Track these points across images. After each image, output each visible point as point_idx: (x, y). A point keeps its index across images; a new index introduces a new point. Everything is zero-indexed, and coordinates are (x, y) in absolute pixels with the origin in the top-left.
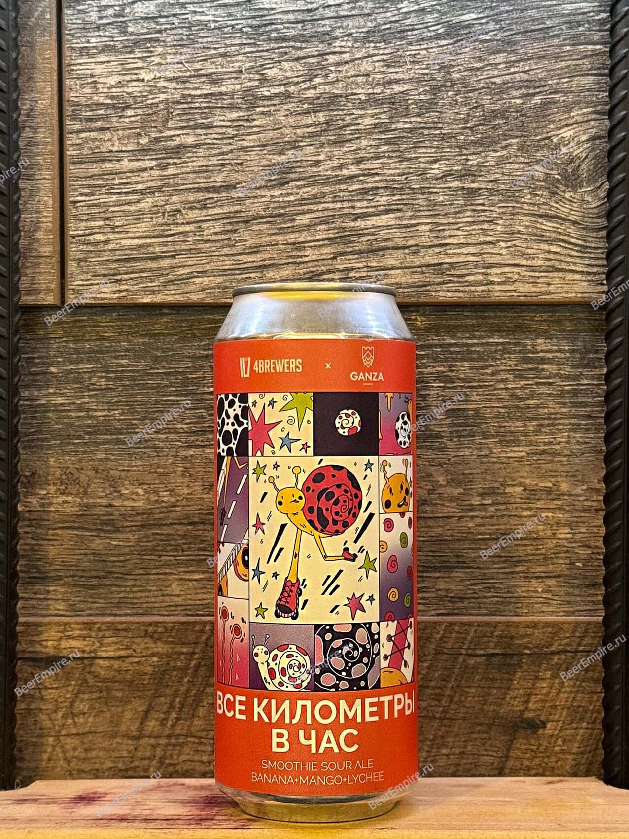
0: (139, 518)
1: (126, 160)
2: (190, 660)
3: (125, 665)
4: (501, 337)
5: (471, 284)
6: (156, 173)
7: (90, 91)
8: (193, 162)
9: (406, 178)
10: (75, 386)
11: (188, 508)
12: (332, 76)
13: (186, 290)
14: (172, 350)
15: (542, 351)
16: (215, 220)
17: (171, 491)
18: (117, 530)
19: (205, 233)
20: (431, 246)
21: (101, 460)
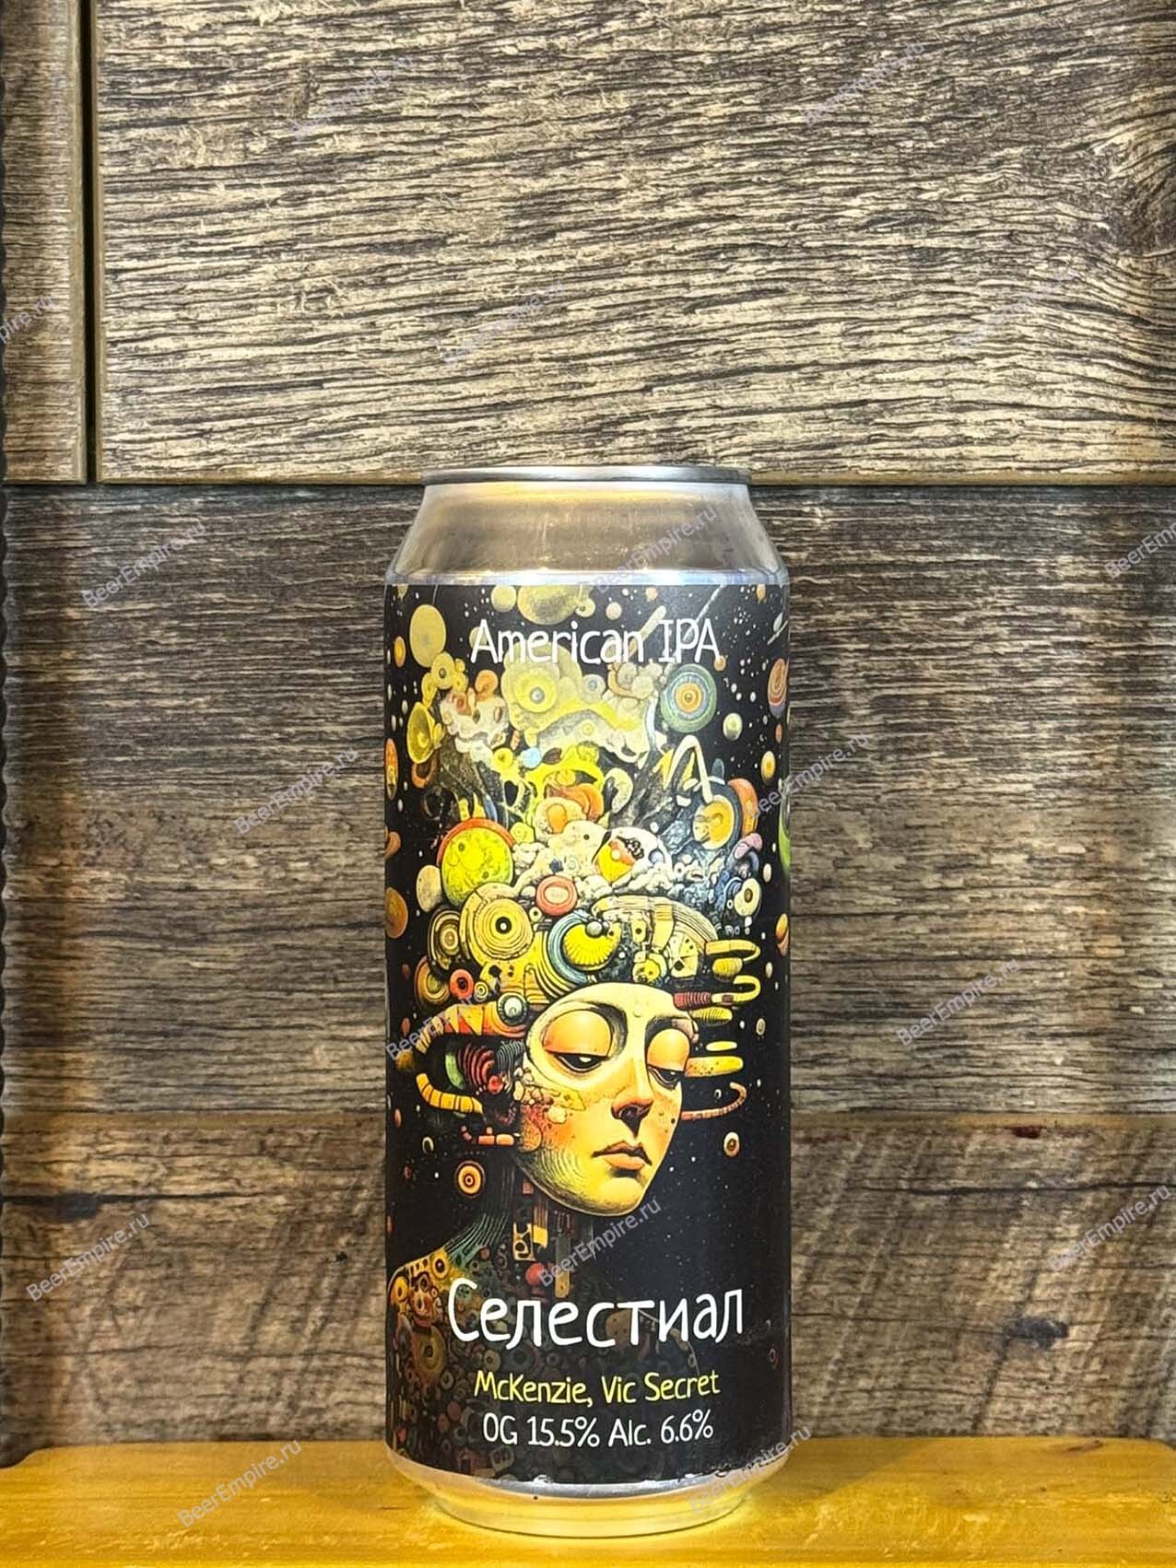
0: (247, 914)
1: (221, 186)
2: (352, 1201)
3: (218, 1212)
4: (987, 550)
5: (924, 443)
6: (281, 212)
7: (146, 43)
8: (357, 190)
9: (795, 227)
10: (117, 646)
11: (345, 895)
12: (644, 15)
13: (344, 454)
14: (316, 574)
15: (1068, 579)
16: (404, 309)
17: (313, 859)
18: (203, 939)
19: (383, 337)
20: (844, 366)
21: (169, 796)
